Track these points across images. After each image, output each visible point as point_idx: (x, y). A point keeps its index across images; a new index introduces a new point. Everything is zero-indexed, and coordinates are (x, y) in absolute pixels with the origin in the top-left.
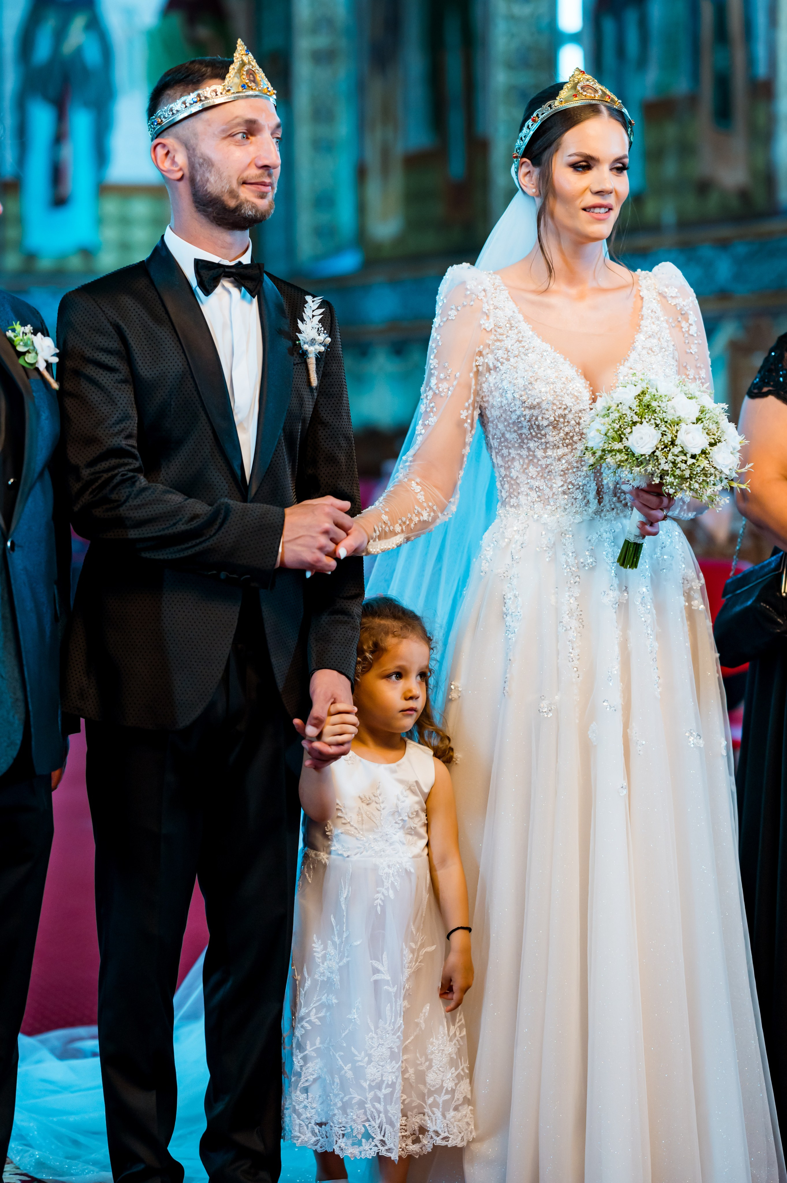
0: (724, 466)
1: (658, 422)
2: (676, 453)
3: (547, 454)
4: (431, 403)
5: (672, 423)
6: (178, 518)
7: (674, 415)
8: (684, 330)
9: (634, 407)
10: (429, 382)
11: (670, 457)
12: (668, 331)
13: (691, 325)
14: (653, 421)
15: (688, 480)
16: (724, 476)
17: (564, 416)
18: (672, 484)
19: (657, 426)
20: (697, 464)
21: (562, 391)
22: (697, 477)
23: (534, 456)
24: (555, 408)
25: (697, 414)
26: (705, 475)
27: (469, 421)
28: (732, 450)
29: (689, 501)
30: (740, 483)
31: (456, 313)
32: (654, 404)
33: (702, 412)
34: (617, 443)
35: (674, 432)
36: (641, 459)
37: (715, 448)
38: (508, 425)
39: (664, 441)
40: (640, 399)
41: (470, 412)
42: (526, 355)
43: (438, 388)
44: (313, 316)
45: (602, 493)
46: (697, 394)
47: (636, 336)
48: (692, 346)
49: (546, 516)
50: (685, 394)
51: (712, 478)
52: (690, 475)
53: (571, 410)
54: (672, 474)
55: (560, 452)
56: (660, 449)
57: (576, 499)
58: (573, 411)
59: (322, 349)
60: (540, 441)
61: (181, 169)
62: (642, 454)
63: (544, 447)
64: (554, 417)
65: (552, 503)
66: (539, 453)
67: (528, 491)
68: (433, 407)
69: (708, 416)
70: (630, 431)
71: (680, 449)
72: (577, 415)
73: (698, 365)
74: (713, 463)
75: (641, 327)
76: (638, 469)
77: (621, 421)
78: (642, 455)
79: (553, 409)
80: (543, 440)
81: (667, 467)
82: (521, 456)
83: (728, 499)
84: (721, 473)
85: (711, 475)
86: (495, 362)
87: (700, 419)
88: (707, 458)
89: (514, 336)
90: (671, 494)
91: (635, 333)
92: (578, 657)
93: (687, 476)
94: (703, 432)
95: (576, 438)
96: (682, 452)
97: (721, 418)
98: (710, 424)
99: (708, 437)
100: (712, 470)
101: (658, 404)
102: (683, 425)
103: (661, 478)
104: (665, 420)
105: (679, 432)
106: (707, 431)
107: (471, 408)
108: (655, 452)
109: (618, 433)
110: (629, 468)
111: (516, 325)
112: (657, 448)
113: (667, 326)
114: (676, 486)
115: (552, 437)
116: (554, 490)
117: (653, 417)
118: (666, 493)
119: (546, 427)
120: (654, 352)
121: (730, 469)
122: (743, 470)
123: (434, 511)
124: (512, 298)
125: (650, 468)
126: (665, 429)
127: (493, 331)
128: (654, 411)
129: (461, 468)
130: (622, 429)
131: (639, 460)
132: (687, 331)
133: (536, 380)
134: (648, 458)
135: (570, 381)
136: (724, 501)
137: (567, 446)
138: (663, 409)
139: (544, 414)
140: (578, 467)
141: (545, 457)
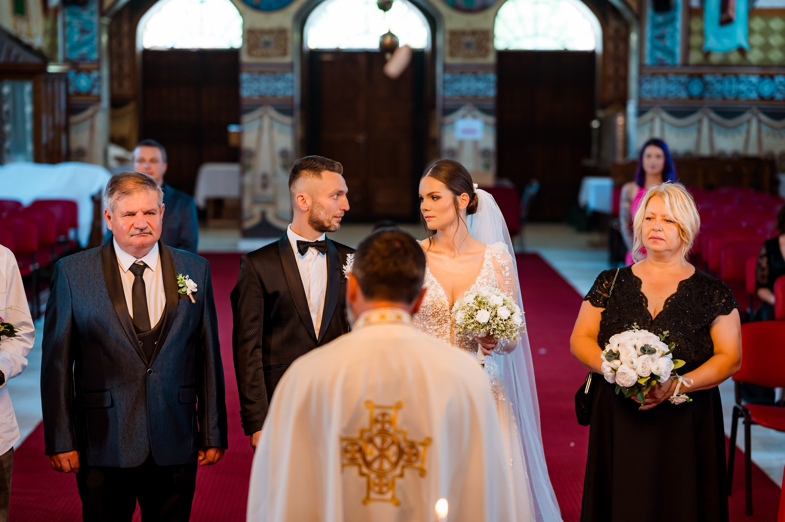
1: (488, 308)
2: (498, 320)
3: (431, 327)
5: (494, 307)
7: (493, 304)
9: (475, 303)
11: (496, 322)
12: (494, 274)
13: (506, 272)
14: (485, 308)
15: (505, 331)
18: (498, 334)
20: (507, 324)
21: (437, 301)
22: (508, 329)
23: (426, 328)
26: (511, 328)
28: (519, 315)
34: (471, 320)
35: (495, 311)
37: (513, 315)
39: (492, 315)
40: (477, 300)
44: (350, 262)
47: (477, 277)
50: (496, 294)
51: (514, 329)
53: (440, 310)
54: (497, 329)
55: (436, 327)
56: (491, 319)
58: (441, 310)
61: (308, 207)
63: (429, 324)
66: (428, 327)
69: (507, 302)
70: (476, 313)
72: (443, 312)
74: (513, 322)
75: (481, 273)
76: (483, 330)
77: (471, 310)
78: (483, 323)
79: (432, 309)
81: (495, 327)
85: (514, 327)
87: (504, 304)
88: (510, 320)
91: (478, 275)
93: (504, 329)
95: (443, 322)
96: (500, 319)
99: (509, 311)
102: (498, 308)
103: (493, 331)
104: (490, 307)
105: (497, 311)
108: (489, 321)
110: (479, 329)
113: (494, 272)
114: (500, 334)
119: (429, 316)
120: (484, 285)
125: (488, 328)
126: (492, 310)
128: (485, 304)
130: (472, 314)
131: (482, 326)
132: (504, 275)
134: (486, 324)
135: (441, 297)
137: (439, 325)
139: (428, 310)
140: (443, 335)
141: (430, 329)
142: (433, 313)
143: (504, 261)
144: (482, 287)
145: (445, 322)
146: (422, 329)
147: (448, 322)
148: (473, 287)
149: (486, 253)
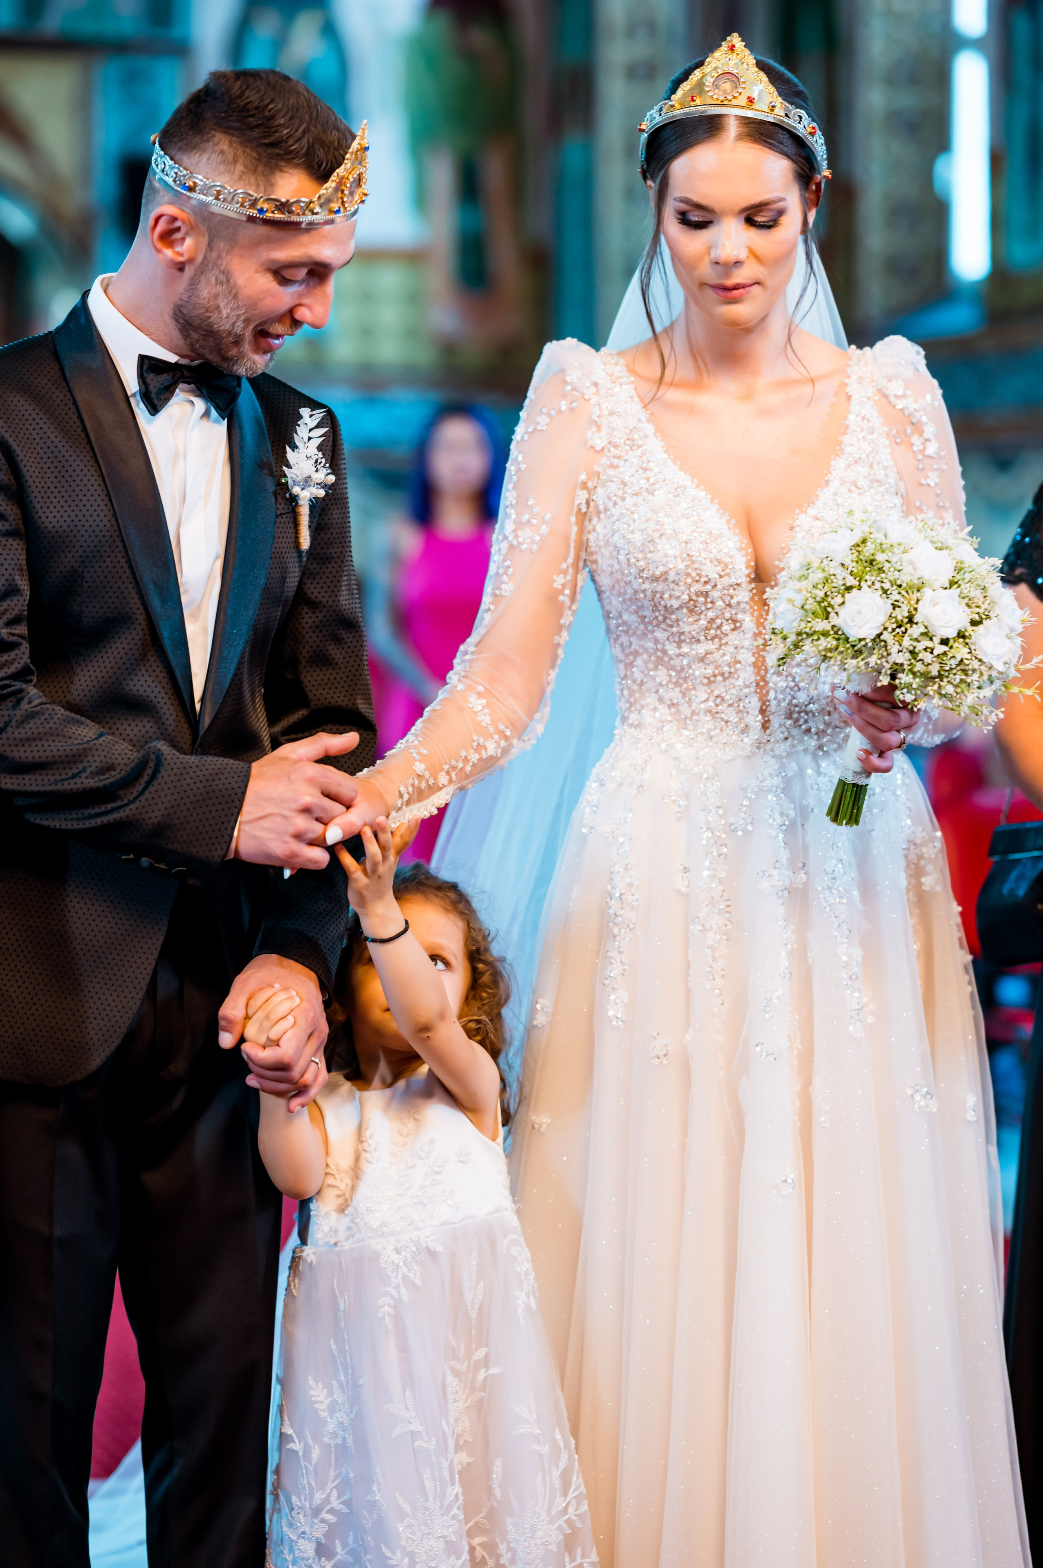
0: (994, 657)
1: (887, 586)
2: (915, 636)
3: (682, 650)
4: (505, 560)
5: (910, 587)
6: (81, 766)
7: (912, 575)
8: (915, 448)
9: (847, 562)
10: (503, 527)
11: (907, 642)
12: (888, 450)
13: (927, 440)
14: (878, 585)
15: (937, 680)
16: (994, 674)
17: (706, 595)
18: (909, 686)
19: (885, 591)
20: (950, 655)
21: (701, 554)
22: (951, 676)
23: (664, 652)
24: (689, 581)
25: (949, 574)
26: (965, 672)
27: (567, 592)
28: (1008, 631)
29: (937, 716)
30: (1023, 686)
31: (548, 420)
32: (880, 557)
33: (959, 570)
34: (820, 620)
35: (913, 602)
36: (859, 646)
37: (980, 628)
38: (624, 602)
39: (896, 617)
40: (859, 552)
41: (569, 577)
42: (651, 493)
43: (516, 537)
44: (310, 439)
45: (768, 713)
46: (951, 542)
47: (832, 463)
48: (930, 474)
49: (679, 746)
50: (932, 542)
51: (975, 677)
52: (939, 672)
53: (716, 585)
54: (910, 670)
55: (701, 649)
56: (890, 630)
57: (727, 722)
58: (719, 587)
59: (321, 493)
60: (670, 629)
62: (861, 637)
63: (677, 639)
64: (688, 595)
65: (690, 727)
66: (672, 650)
67: (657, 704)
68: (508, 567)
69: (968, 576)
70: (841, 600)
71: (923, 630)
72: (726, 592)
73: (941, 504)
74: (977, 652)
75: (843, 446)
76: (854, 662)
77: (827, 585)
78: (860, 640)
79: (686, 583)
80: (675, 629)
81: (903, 658)
82: (646, 650)
83: (1002, 712)
84: (990, 668)
85: (974, 671)
86: (606, 501)
87: (956, 583)
88: (967, 644)
89: (635, 461)
90: (909, 704)
91: (833, 457)
92: (722, 973)
93: (935, 673)
94: (959, 603)
95: (726, 628)
96: (925, 634)
97: (991, 581)
98: (972, 589)
99: (969, 610)
100: (975, 664)
101: (887, 558)
102: (927, 592)
103: (893, 677)
104: (899, 582)
105: (920, 603)
106: (966, 600)
107: (571, 571)
108: (881, 634)
109: (822, 604)
110: (841, 660)
111: (641, 443)
112: (886, 629)
113: (887, 442)
114: (917, 689)
115: (689, 625)
116: (694, 706)
117: (879, 579)
118: (900, 700)
119: (677, 609)
120: (859, 489)
121: (1005, 663)
122: (1028, 666)
123: (506, 738)
124: (639, 397)
125: (874, 660)
126: (898, 597)
127: (606, 450)
128: (881, 570)
129: (553, 666)
130: (829, 599)
131: (856, 648)
132: (921, 451)
133: (661, 536)
134: (870, 644)
135: (716, 538)
136: (997, 715)
137: (712, 639)
138: (895, 565)
139: (673, 590)
140: (730, 673)
141: (679, 655)
142: (691, 600)
143: (916, 402)
144: (854, 495)
145: (732, 626)
146: (653, 658)
147: (743, 628)
148: (825, 496)
149: (854, 378)
